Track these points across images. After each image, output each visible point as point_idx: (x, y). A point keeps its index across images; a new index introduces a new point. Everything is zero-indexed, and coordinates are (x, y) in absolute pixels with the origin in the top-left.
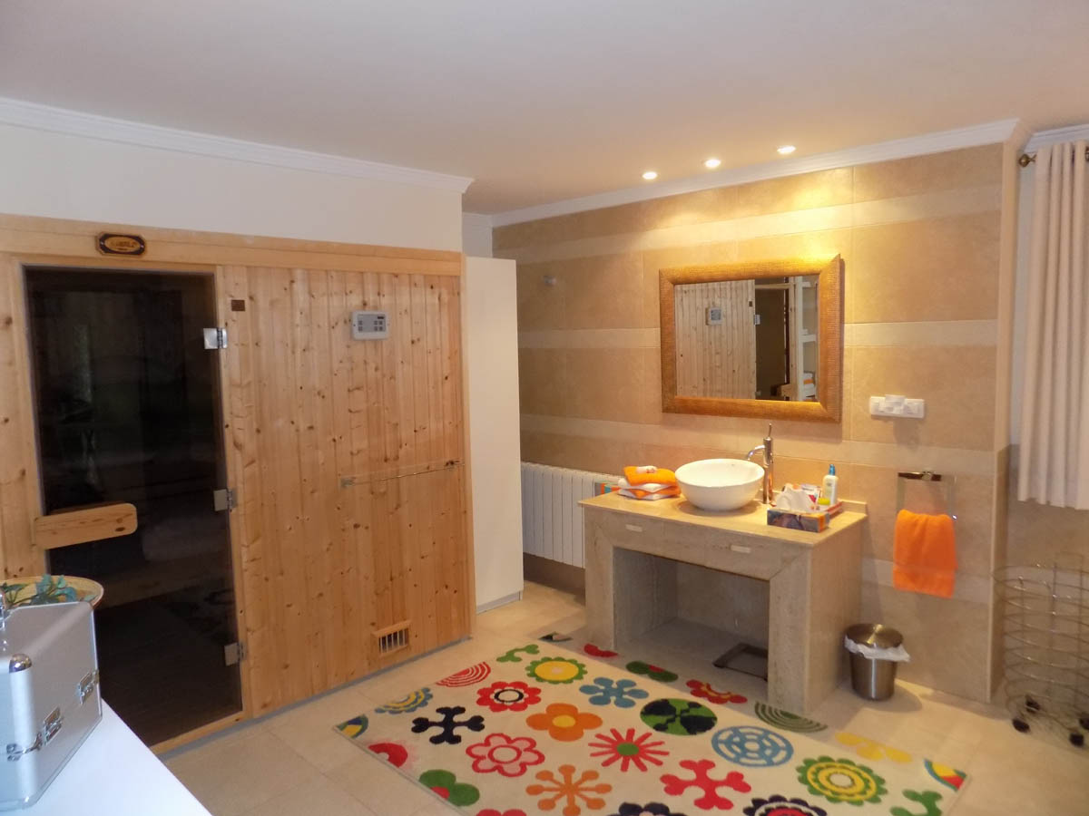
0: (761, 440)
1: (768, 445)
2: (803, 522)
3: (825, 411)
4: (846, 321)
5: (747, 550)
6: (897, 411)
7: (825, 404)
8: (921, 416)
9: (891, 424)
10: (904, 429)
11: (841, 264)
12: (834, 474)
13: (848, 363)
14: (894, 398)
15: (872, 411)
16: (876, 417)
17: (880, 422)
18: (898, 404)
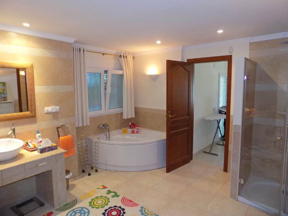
0: (10, 129)
1: (14, 130)
2: (53, 148)
3: (32, 114)
4: (35, 85)
5: (45, 163)
6: (54, 111)
7: (31, 112)
8: (59, 111)
9: (51, 115)
10: (54, 115)
11: (32, 66)
12: (39, 133)
13: (37, 98)
14: (53, 107)
15: (45, 112)
16: (47, 113)
17: (48, 115)
18: (54, 108)
